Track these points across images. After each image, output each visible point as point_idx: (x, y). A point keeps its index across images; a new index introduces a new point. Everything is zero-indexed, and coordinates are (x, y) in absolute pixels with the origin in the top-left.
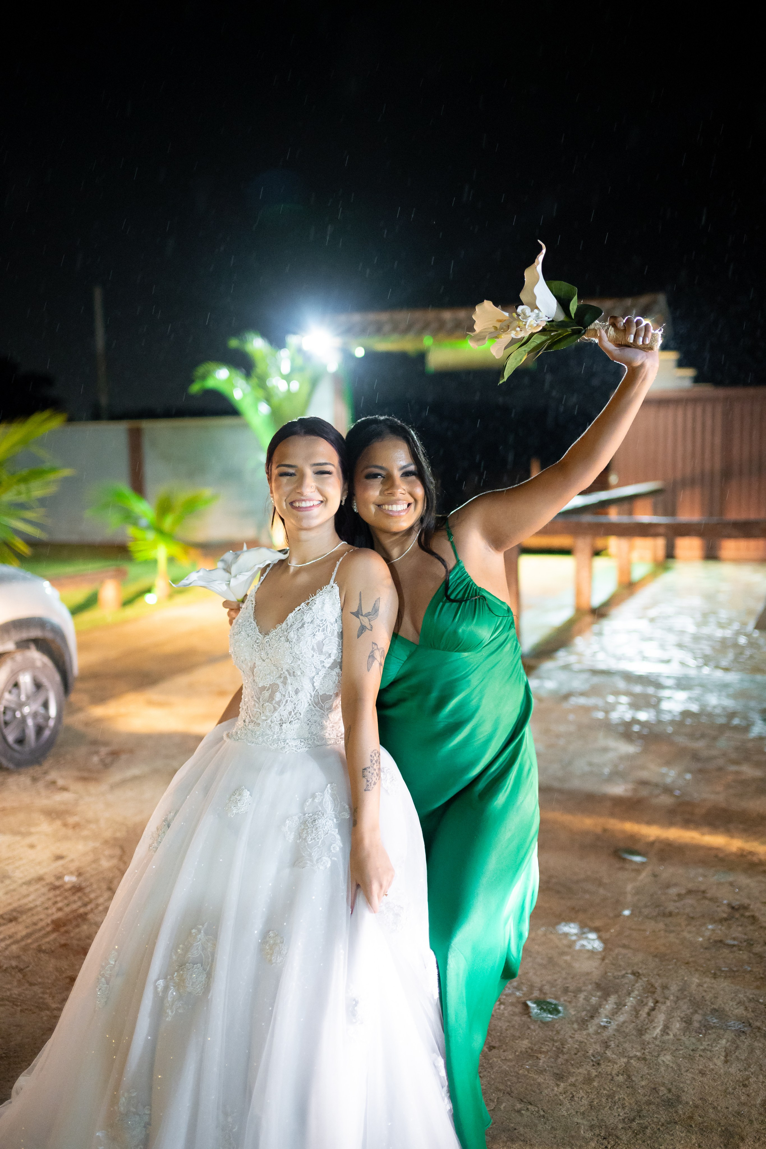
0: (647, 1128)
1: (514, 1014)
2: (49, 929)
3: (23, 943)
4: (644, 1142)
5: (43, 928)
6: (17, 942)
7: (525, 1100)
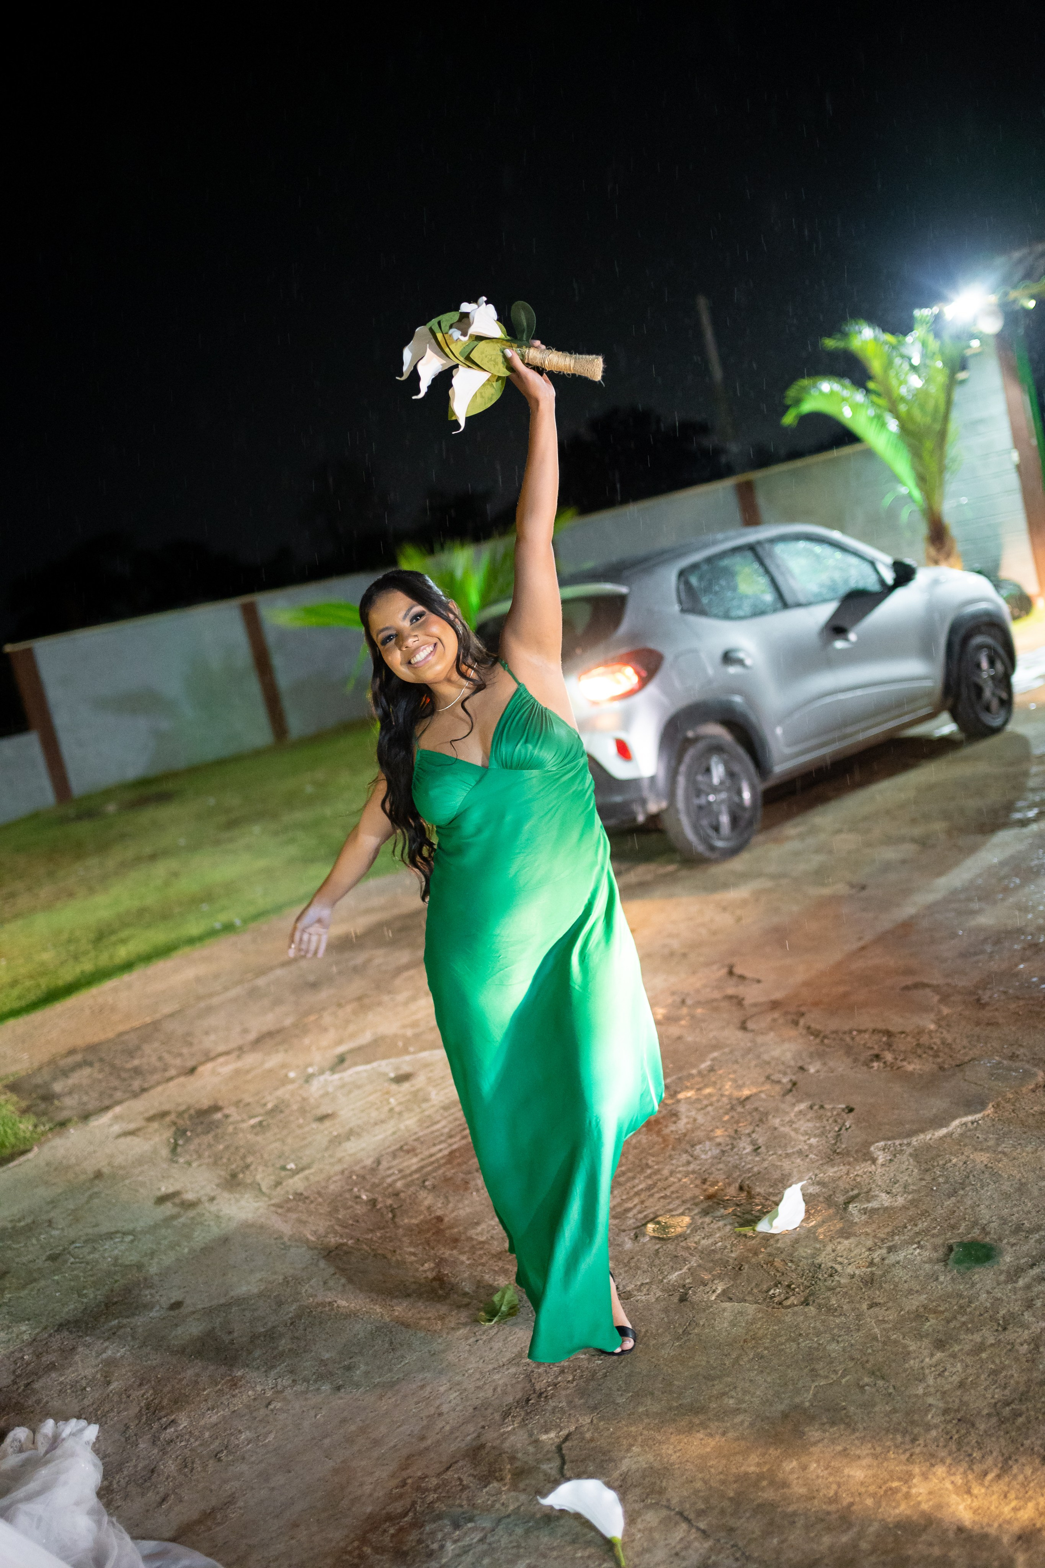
0: (1020, 1415)
1: (930, 1261)
2: (442, 1161)
3: (409, 1179)
4: (1007, 1433)
5: (437, 1160)
6: (404, 1177)
7: (878, 1373)
